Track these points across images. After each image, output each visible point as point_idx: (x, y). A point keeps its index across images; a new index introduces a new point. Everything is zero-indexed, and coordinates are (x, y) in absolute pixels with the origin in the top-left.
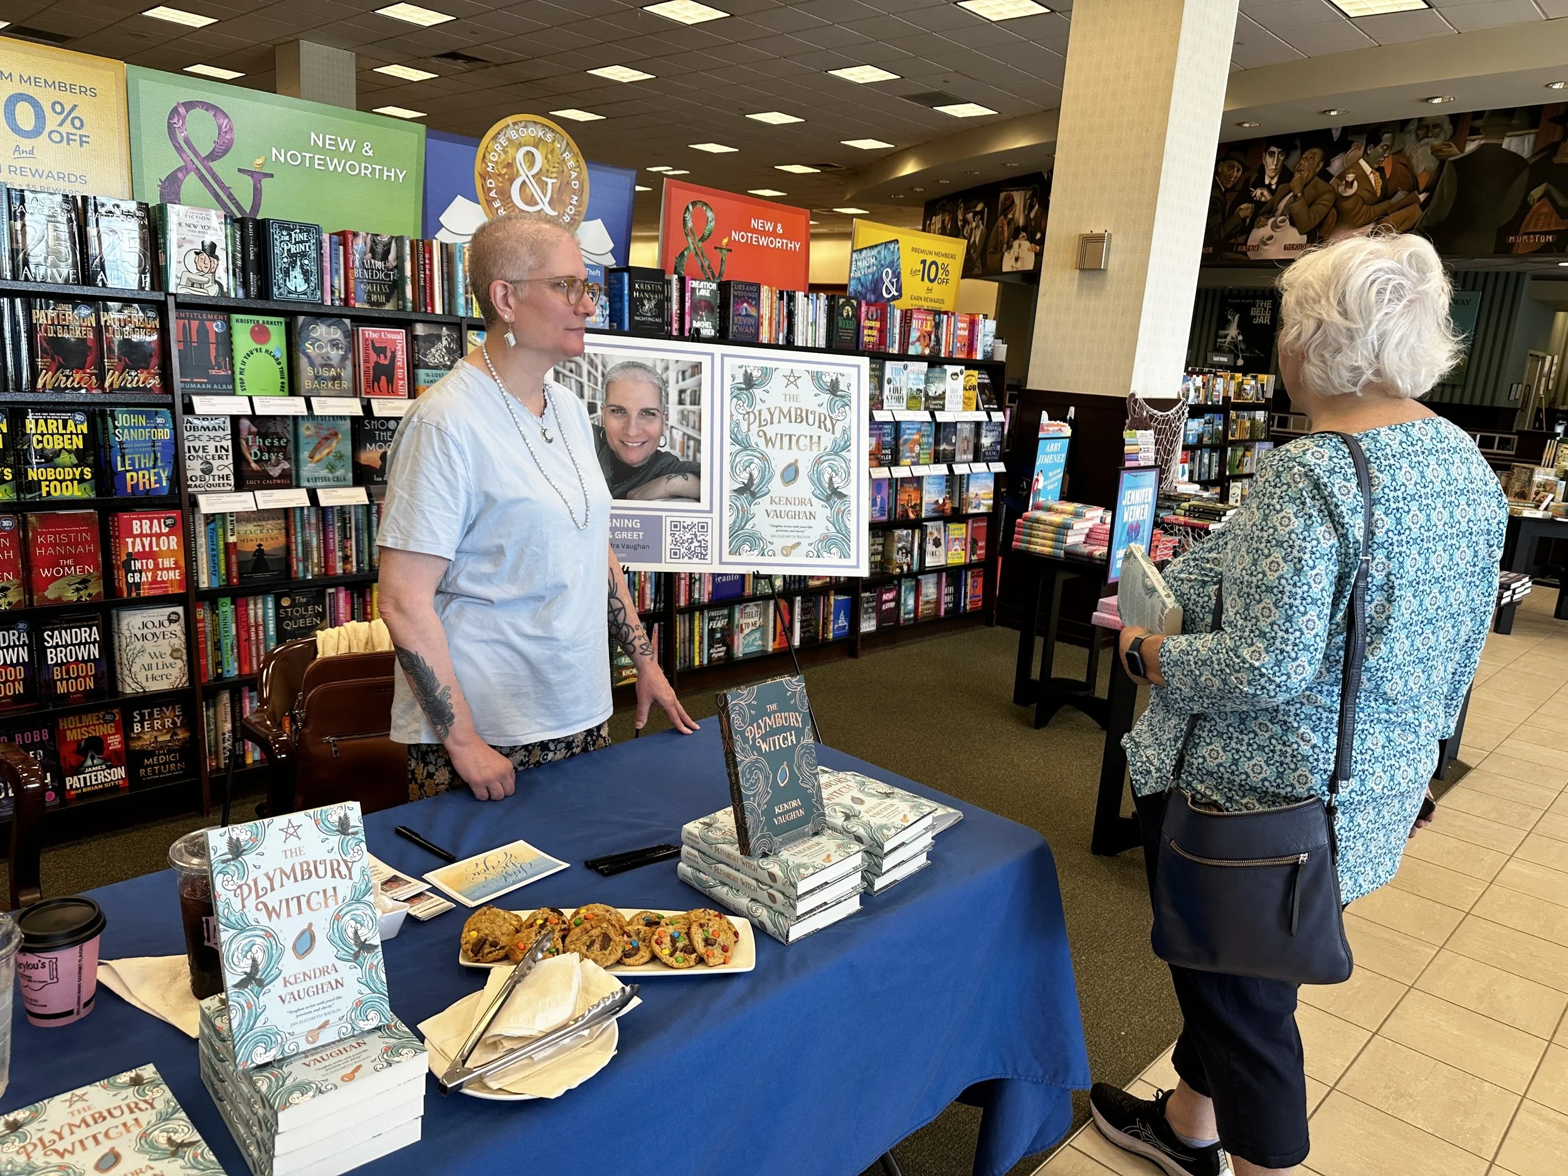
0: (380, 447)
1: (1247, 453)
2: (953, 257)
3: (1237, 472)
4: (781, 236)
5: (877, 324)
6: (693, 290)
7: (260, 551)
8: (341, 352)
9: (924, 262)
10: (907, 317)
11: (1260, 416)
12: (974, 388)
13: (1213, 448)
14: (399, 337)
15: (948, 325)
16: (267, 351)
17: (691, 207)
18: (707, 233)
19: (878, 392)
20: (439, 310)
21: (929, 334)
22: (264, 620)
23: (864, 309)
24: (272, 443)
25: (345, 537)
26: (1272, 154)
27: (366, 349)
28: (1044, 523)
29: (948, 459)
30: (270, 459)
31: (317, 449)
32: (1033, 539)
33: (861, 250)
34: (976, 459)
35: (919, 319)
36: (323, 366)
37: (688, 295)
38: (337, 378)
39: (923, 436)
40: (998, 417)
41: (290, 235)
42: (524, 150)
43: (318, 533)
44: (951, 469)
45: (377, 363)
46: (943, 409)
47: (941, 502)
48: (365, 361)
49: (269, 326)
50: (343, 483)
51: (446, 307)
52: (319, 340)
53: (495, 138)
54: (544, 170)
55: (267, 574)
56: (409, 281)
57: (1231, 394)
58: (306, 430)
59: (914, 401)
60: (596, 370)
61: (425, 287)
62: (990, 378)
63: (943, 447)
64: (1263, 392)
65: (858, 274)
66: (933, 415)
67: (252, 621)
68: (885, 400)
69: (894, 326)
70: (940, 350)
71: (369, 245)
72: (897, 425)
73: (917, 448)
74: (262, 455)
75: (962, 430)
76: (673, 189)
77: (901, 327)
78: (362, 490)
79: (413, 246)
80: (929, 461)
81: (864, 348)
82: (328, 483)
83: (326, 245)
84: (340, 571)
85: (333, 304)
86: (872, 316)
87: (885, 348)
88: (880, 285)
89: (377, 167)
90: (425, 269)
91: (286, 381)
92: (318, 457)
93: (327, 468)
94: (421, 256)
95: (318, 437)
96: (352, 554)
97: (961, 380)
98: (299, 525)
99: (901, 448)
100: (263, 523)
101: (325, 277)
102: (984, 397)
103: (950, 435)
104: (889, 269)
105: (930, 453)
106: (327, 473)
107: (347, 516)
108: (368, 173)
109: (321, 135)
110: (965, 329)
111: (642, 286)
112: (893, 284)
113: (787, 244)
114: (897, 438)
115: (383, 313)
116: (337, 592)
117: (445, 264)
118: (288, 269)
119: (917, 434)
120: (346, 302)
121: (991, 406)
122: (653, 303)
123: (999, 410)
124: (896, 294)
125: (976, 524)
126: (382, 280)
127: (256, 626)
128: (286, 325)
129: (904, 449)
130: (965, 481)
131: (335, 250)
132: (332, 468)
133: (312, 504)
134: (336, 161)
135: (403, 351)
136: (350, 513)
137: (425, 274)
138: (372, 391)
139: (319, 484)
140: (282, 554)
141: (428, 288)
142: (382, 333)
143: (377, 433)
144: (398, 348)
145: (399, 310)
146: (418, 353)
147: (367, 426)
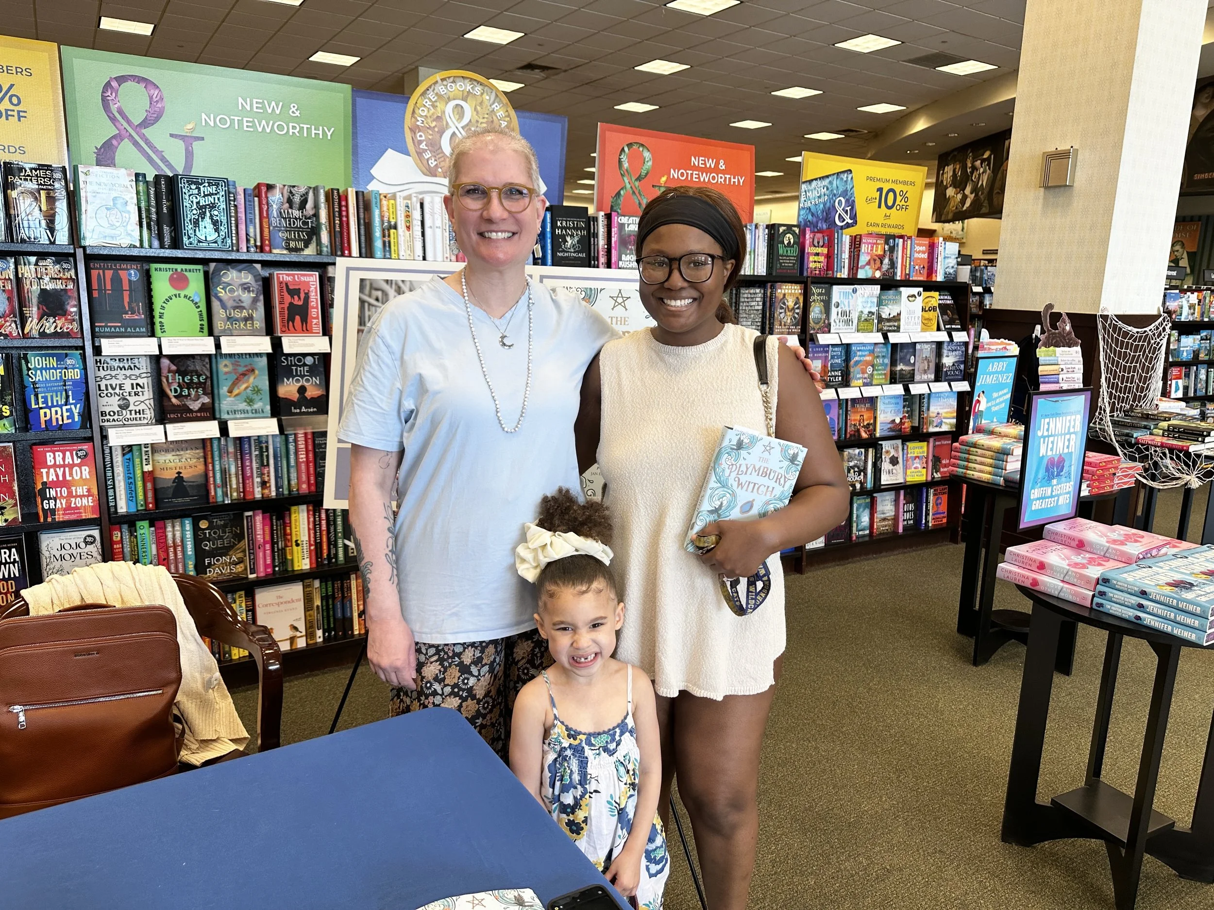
0: (298, 381)
2: (914, 184)
4: (724, 172)
5: (825, 251)
6: (621, 226)
7: (179, 479)
8: (252, 295)
9: (881, 190)
10: (856, 243)
12: (934, 309)
14: (312, 279)
15: (904, 248)
16: (185, 296)
17: (626, 149)
18: (644, 172)
19: (824, 316)
20: (355, 253)
21: (881, 258)
22: (182, 541)
23: (808, 236)
24: (191, 380)
25: (263, 465)
27: (281, 291)
28: (982, 447)
29: (906, 380)
30: (189, 395)
31: (235, 384)
32: (971, 465)
33: (810, 181)
34: (937, 379)
35: (870, 244)
36: (235, 308)
37: (614, 230)
38: (250, 318)
39: (878, 357)
40: (960, 337)
41: (199, 189)
42: (453, 103)
43: (236, 460)
44: (907, 389)
45: (291, 304)
46: (898, 330)
47: (898, 421)
48: (281, 303)
49: (187, 274)
50: (261, 415)
51: (363, 250)
52: (230, 285)
53: (424, 94)
55: (187, 499)
56: (323, 227)
58: (224, 367)
59: (866, 324)
61: (341, 232)
62: (953, 299)
63: (900, 367)
65: (808, 204)
66: (885, 337)
67: (170, 542)
68: (833, 324)
69: (842, 252)
70: (895, 274)
71: (286, 196)
72: (847, 348)
73: (870, 369)
74: (181, 391)
75: (921, 350)
76: (608, 133)
77: (850, 252)
78: (274, 422)
79: (329, 195)
80: (883, 381)
81: (809, 274)
82: (246, 415)
83: (241, 198)
84: (258, 496)
85: (248, 251)
86: (818, 243)
87: (833, 273)
88: (833, 214)
89: (305, 126)
90: (340, 216)
91: (205, 323)
92: (236, 392)
93: (245, 401)
94: (336, 204)
95: (236, 373)
96: (269, 480)
97: (919, 302)
98: (216, 454)
99: (852, 370)
100: (182, 453)
101: (240, 226)
102: (946, 317)
103: (908, 357)
104: (841, 198)
105: (885, 374)
106: (243, 406)
107: (264, 445)
108: (296, 131)
109: (248, 100)
110: (924, 252)
111: (564, 224)
112: (846, 212)
113: (730, 179)
114: (847, 360)
115: (294, 257)
116: (254, 515)
117: (361, 210)
118: (198, 220)
119: (869, 355)
120: (261, 249)
121: (953, 326)
122: (576, 239)
123: (963, 329)
124: (850, 221)
125: (937, 443)
126: (300, 227)
127: (175, 547)
128: (202, 272)
129: (854, 371)
130: (926, 400)
131: (250, 201)
132: (250, 401)
133: (222, 434)
134: (264, 122)
135: (316, 292)
136: (267, 442)
137: (341, 220)
138: (284, 329)
139: (238, 416)
140: (201, 481)
141: (345, 234)
142: (296, 277)
143: (294, 368)
144: (311, 289)
145: (318, 254)
146: (331, 294)
147: (284, 363)
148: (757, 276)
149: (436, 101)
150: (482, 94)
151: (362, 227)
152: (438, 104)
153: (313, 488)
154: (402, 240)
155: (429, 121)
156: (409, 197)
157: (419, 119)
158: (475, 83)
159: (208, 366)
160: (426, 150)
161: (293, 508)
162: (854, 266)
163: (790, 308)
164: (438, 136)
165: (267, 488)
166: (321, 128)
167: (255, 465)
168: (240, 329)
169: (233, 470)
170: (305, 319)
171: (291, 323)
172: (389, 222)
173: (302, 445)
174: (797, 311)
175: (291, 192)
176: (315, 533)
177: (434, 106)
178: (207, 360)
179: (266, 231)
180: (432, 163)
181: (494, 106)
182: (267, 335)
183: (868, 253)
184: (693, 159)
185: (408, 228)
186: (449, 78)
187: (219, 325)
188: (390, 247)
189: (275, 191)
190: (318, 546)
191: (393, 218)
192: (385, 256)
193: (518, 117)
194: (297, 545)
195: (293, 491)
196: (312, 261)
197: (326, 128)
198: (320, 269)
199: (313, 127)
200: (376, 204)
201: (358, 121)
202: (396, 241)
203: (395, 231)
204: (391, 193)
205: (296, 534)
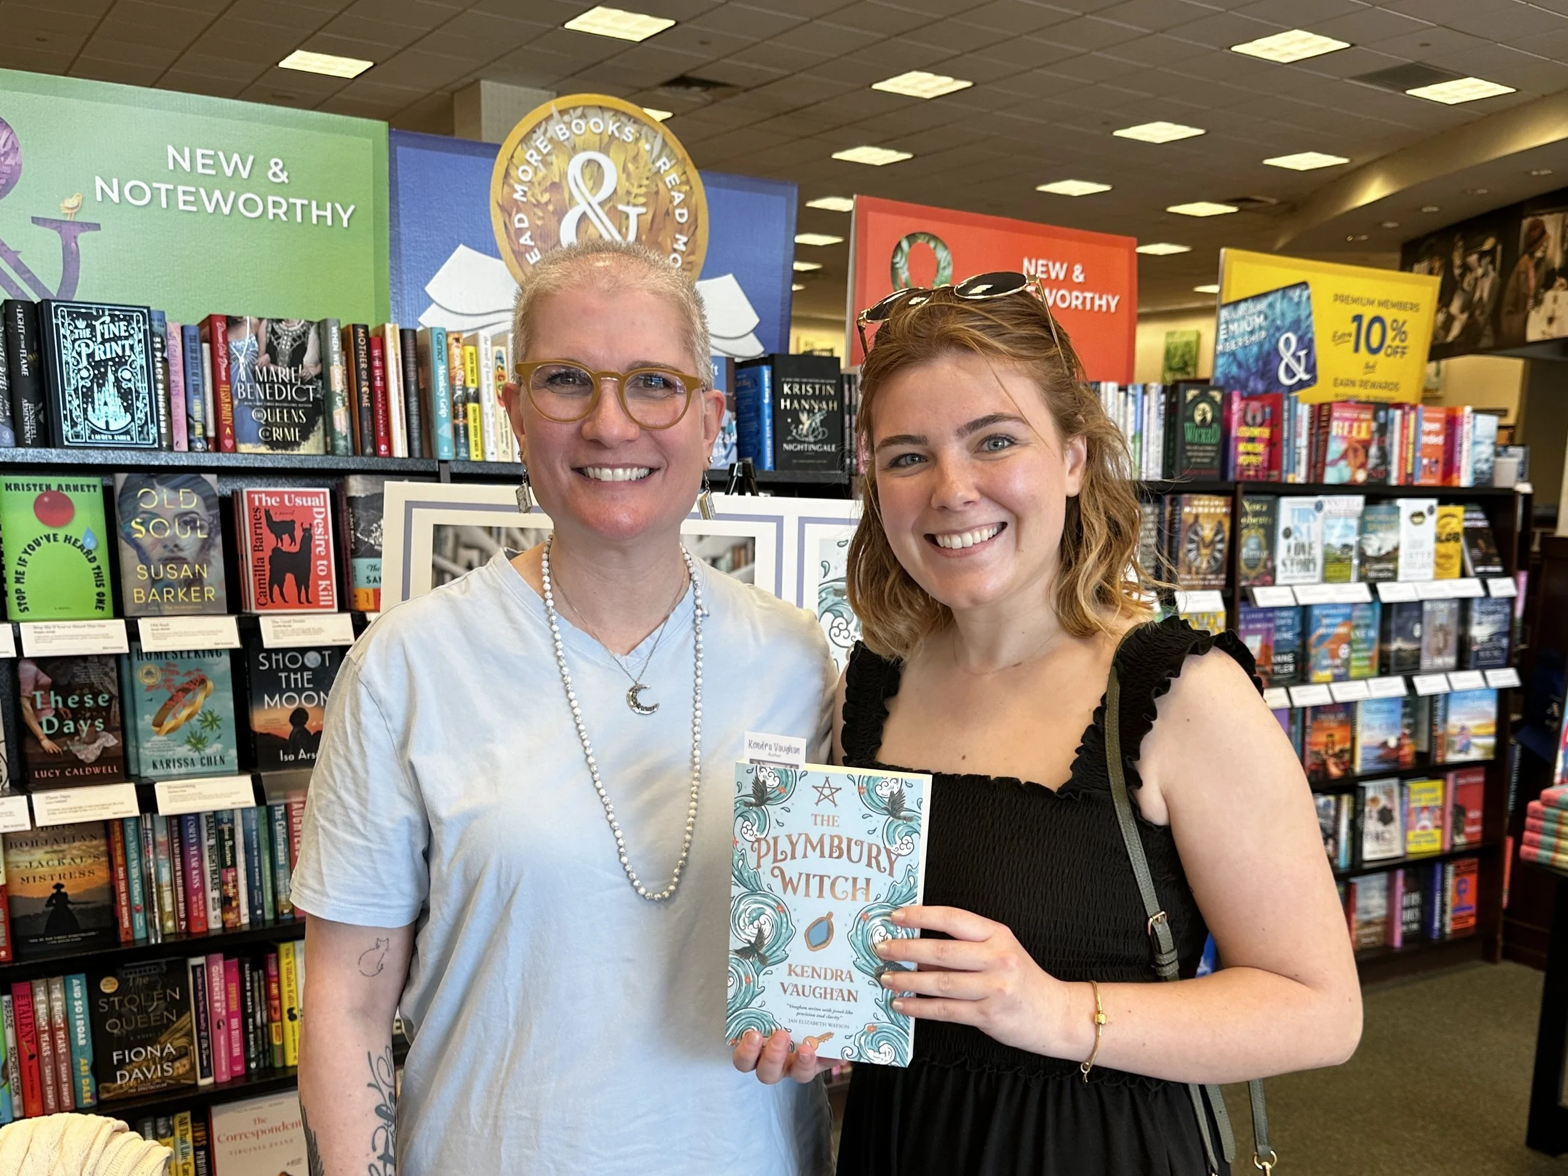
0: (290, 700)
2: (1414, 307)
4: (1081, 287)
5: (1265, 432)
7: (59, 897)
8: (200, 535)
9: (1358, 318)
10: (1321, 417)
12: (1455, 537)
14: (316, 501)
15: (1404, 426)
16: (67, 539)
17: (905, 245)
19: (1265, 554)
20: (400, 449)
21: (1366, 445)
22: (67, 1019)
23: (1236, 406)
24: (81, 702)
25: (224, 865)
27: (256, 526)
29: (1406, 667)
30: (77, 731)
31: (167, 709)
33: (1236, 304)
34: (1462, 665)
35: (1345, 419)
36: (166, 561)
38: (196, 580)
39: (1357, 627)
40: (1502, 587)
41: (93, 328)
42: (581, 158)
43: (171, 857)
44: (1410, 686)
45: (276, 550)
46: (1393, 577)
47: (1393, 743)
48: (255, 549)
49: (70, 494)
50: (221, 769)
51: (416, 444)
52: (157, 516)
55: (76, 937)
56: (338, 399)
58: (144, 678)
59: (1337, 567)
61: (373, 410)
62: (1488, 517)
63: (1397, 644)
65: (1232, 346)
66: (1374, 590)
67: (43, 1022)
68: (1280, 568)
69: (1297, 435)
70: (1387, 473)
72: (1304, 612)
73: (1344, 651)
74: (61, 726)
75: (1433, 612)
76: (871, 215)
77: (1311, 435)
78: (246, 781)
79: (348, 337)
80: (1366, 671)
81: (1238, 478)
82: (191, 769)
83: (175, 343)
84: (215, 924)
85: (190, 449)
86: (1254, 418)
87: (1280, 475)
88: (1275, 363)
89: (299, 202)
90: (371, 378)
91: (107, 589)
92: (169, 723)
93: (189, 742)
94: (363, 354)
95: (169, 688)
96: (237, 894)
97: (1430, 525)
98: (132, 846)
99: (1313, 652)
100: (64, 846)
101: (174, 400)
102: (1476, 552)
103: (1410, 624)
104: (1290, 335)
105: (1370, 658)
106: (184, 751)
107: (226, 827)
108: (281, 212)
109: (187, 150)
110: (1437, 434)
111: (796, 389)
112: (1298, 359)
113: (1092, 299)
114: (1304, 632)
115: (282, 459)
116: (209, 964)
117: (411, 367)
118: (91, 389)
119: (1343, 625)
120: (217, 445)
121: (1490, 569)
122: (818, 418)
123: (1505, 574)
124: (1306, 377)
125: (1462, 781)
127: (52, 1031)
128: (99, 490)
129: (1318, 654)
130: (1440, 705)
131: (193, 351)
132: (198, 742)
133: (142, 809)
134: (217, 194)
135: (325, 527)
136: (232, 821)
137: (371, 387)
138: (262, 600)
139: (174, 771)
140: (104, 899)
141: (381, 412)
142: (286, 497)
143: (283, 675)
144: (316, 522)
145: (327, 453)
146: (355, 530)
147: (264, 665)
149: (549, 154)
150: (637, 140)
151: (413, 400)
154: (490, 421)
156: (500, 339)
157: (517, 187)
158: (623, 119)
159: (114, 675)
160: (532, 248)
161: (284, 947)
162: (1317, 462)
163: (1207, 540)
164: (554, 220)
165: (232, 909)
166: (329, 205)
167: (208, 866)
168: (177, 603)
169: (165, 876)
170: (304, 579)
171: (276, 588)
172: (465, 388)
174: (1220, 546)
175: (274, 332)
177: (546, 163)
178: (112, 663)
179: (226, 410)
181: (659, 163)
182: (230, 612)
183: (1343, 438)
184: (1026, 262)
186: (575, 108)
187: (135, 594)
188: (467, 435)
189: (242, 329)
191: (473, 381)
192: (457, 454)
193: (705, 184)
194: (292, 1017)
195: (283, 914)
196: (316, 466)
197: (338, 206)
198: (332, 482)
199: (314, 204)
200: (440, 353)
201: (401, 193)
202: (478, 424)
203: (476, 405)
204: (467, 331)
205: (290, 997)
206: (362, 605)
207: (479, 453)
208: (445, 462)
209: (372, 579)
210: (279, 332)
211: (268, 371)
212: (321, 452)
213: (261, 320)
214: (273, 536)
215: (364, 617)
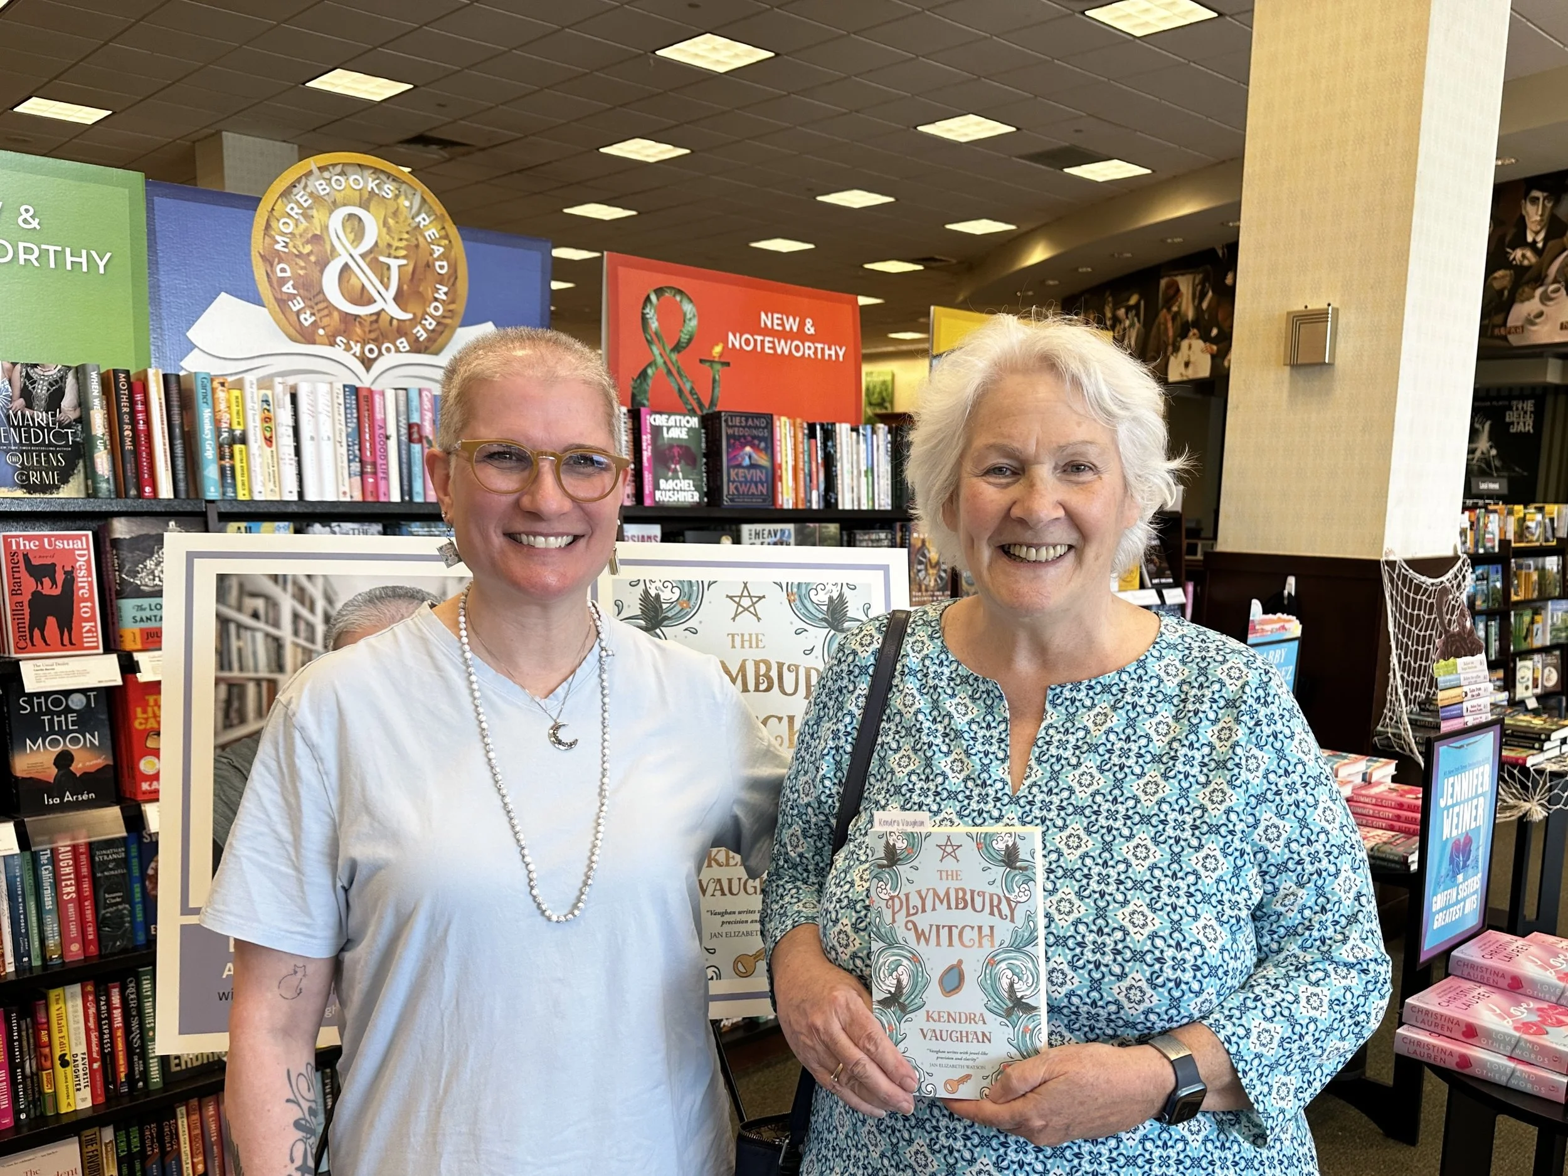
1: (1537, 618)
3: (1524, 646)
4: (813, 339)
6: (657, 431)
11: (1552, 563)
13: (1489, 614)
14: (78, 544)
17: (654, 298)
18: (685, 338)
20: (166, 491)
26: (1535, 200)
27: (13, 571)
37: (647, 439)
40: (1174, 596)
42: (342, 212)
45: (36, 594)
48: (13, 593)
51: (182, 485)
54: (382, 245)
56: (100, 445)
57: (1511, 536)
60: (312, 610)
61: (136, 452)
64: (1553, 529)
71: (18, 382)
76: (622, 271)
78: (9, 828)
79: (109, 382)
89: (52, 249)
90: (134, 422)
94: (124, 398)
102: (1152, 567)
108: (32, 258)
113: (823, 350)
115: (38, 502)
117: (176, 411)
121: (1163, 581)
123: (1176, 585)
126: (50, 444)
135: (89, 570)
137: (134, 430)
138: (22, 644)
141: (144, 455)
142: (46, 540)
143: (46, 718)
144: (78, 564)
145: (88, 496)
146: (120, 571)
147: (26, 709)
148: (879, 511)
149: (309, 208)
150: (397, 197)
151: (178, 443)
152: (314, 212)
153: (92, 949)
154: (257, 463)
155: (299, 243)
156: (265, 383)
157: (279, 238)
160: (294, 296)
161: (53, 994)
163: (934, 562)
166: (84, 252)
170: (67, 621)
171: (37, 632)
172: (231, 431)
173: (67, 869)
174: (944, 567)
175: (28, 376)
176: (101, 1034)
180: (307, 319)
184: (763, 316)
185: (269, 441)
186: (334, 165)
188: (233, 477)
190: (108, 1059)
191: (239, 423)
192: (224, 494)
193: (463, 239)
194: (65, 1064)
195: (51, 959)
196: (77, 509)
197: (94, 253)
198: (94, 525)
199: (68, 250)
200: (205, 397)
201: (159, 241)
202: (244, 465)
203: (243, 446)
204: (231, 375)
205: (61, 1044)
206: (128, 645)
207: (246, 492)
208: (213, 502)
209: (138, 619)
210: (35, 376)
211: (23, 415)
212: (82, 495)
213: (14, 364)
214: (32, 579)
215: (131, 657)
